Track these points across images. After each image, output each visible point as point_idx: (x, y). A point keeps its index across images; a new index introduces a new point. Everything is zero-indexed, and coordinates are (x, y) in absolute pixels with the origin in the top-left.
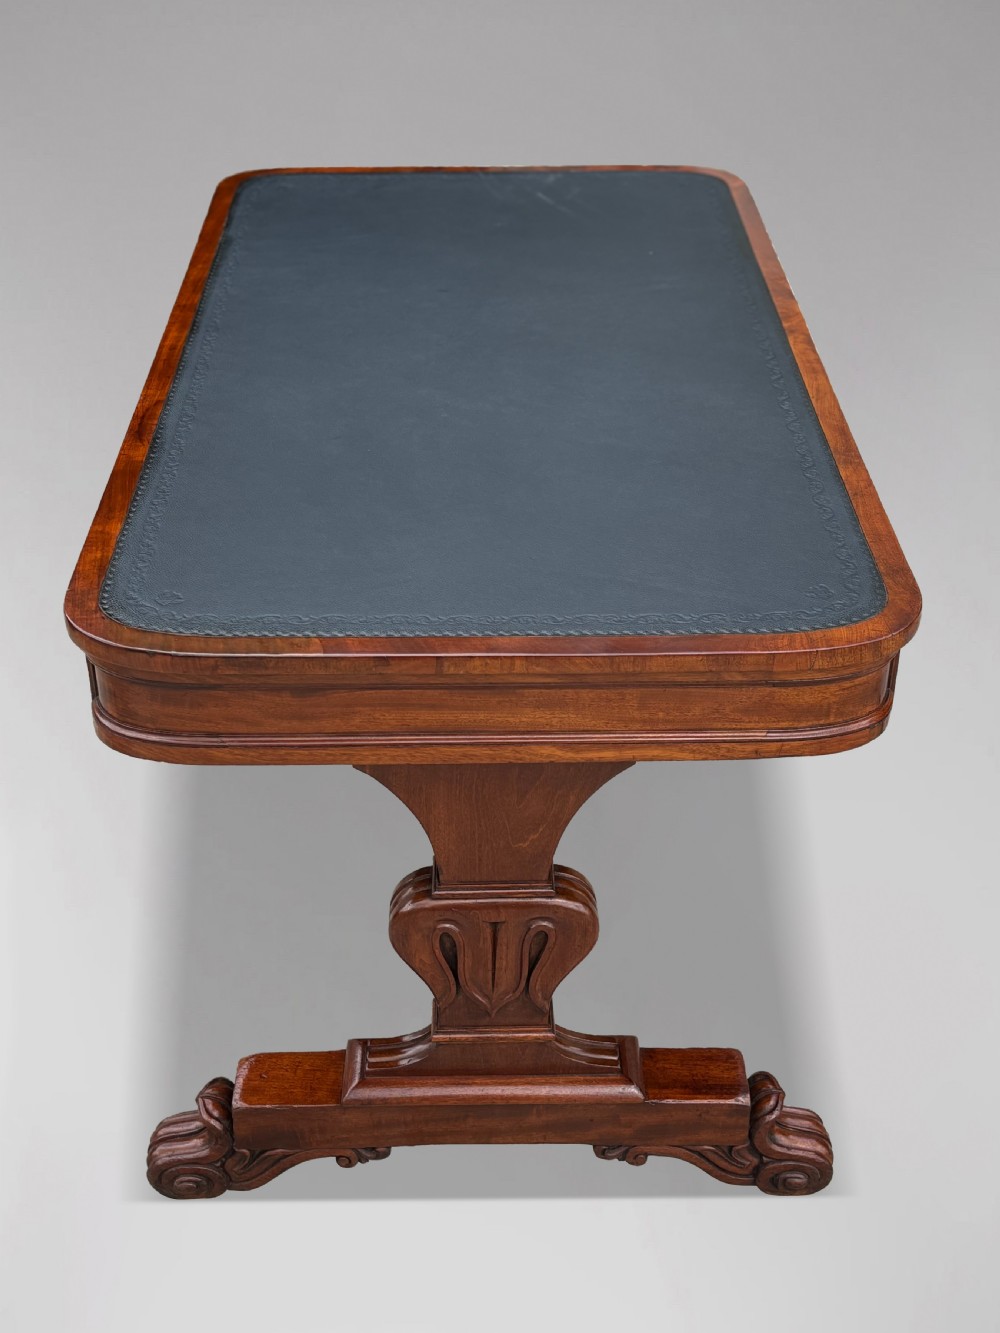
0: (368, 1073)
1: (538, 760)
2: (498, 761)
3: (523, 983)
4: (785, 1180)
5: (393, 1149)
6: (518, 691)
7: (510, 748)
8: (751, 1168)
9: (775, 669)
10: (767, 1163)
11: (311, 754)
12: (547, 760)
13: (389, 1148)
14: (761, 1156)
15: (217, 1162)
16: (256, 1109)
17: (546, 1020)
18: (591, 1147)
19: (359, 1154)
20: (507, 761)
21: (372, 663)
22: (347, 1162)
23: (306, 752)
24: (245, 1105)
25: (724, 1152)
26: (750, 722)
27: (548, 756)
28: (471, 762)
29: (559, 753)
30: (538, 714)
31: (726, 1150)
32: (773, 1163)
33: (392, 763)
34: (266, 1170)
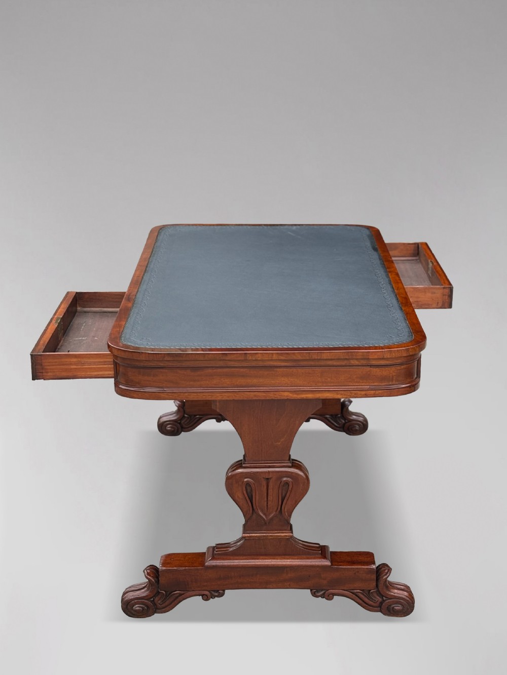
0: (216, 554)
1: (283, 398)
2: (268, 398)
3: (279, 507)
4: (393, 607)
5: (226, 591)
6: (275, 369)
7: (272, 393)
8: (378, 603)
9: (370, 357)
10: (386, 600)
11: (197, 395)
12: (286, 398)
13: (224, 591)
14: (383, 596)
15: (151, 598)
16: (169, 569)
17: (289, 528)
18: (309, 590)
19: (211, 594)
20: (271, 398)
21: (221, 356)
22: (206, 597)
23: (195, 394)
24: (164, 568)
25: (366, 594)
26: (363, 383)
27: (287, 396)
28: (257, 399)
29: (291, 395)
30: (283, 379)
31: (367, 593)
32: (388, 600)
33: (228, 399)
34: (172, 602)
